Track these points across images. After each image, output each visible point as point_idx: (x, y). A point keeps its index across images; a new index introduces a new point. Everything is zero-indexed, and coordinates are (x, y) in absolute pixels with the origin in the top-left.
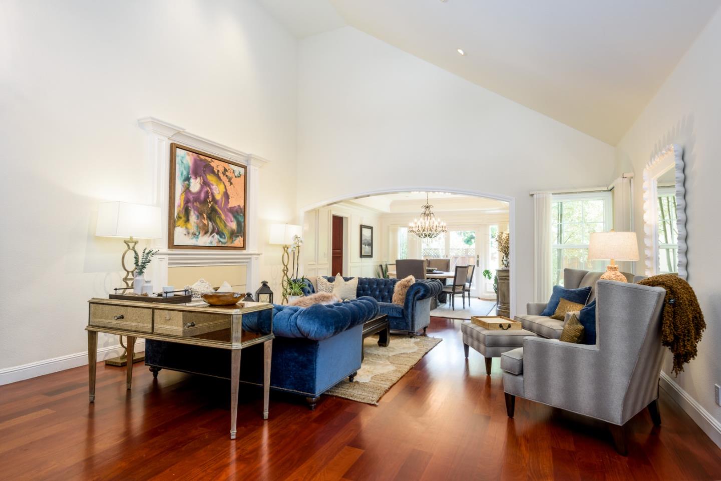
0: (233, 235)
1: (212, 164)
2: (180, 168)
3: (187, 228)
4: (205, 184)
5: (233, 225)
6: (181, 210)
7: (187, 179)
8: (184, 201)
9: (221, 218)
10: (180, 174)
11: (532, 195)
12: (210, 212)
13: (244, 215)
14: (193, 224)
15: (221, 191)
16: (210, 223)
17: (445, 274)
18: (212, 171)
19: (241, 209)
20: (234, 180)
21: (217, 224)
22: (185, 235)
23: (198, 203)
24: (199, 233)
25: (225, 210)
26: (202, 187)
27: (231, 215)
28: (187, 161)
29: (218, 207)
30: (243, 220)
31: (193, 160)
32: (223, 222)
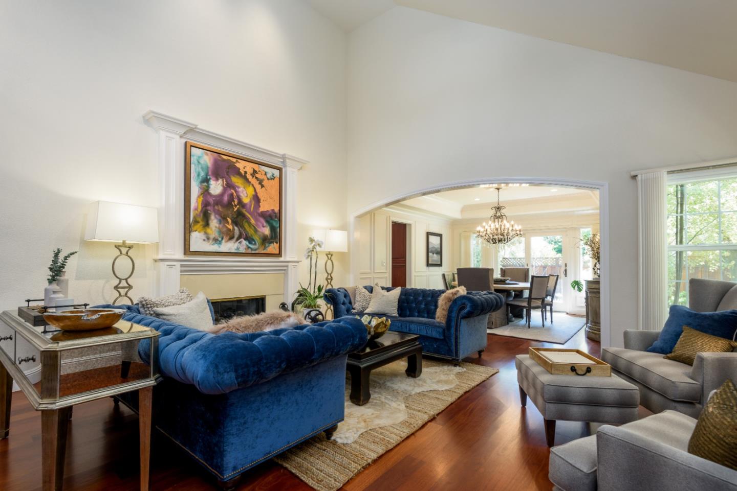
0: (265, 240)
1: (237, 165)
2: (196, 169)
3: (206, 233)
4: (229, 186)
5: (267, 231)
6: (198, 213)
7: (206, 180)
8: (202, 204)
9: (250, 223)
10: (196, 175)
11: (635, 177)
12: (235, 216)
13: (280, 220)
14: (214, 229)
15: (249, 194)
16: (236, 228)
17: (521, 285)
18: (237, 172)
19: (275, 213)
20: (265, 183)
21: (245, 230)
22: (204, 240)
23: (220, 207)
24: (222, 239)
25: (255, 214)
26: (225, 190)
27: (262, 220)
28: (205, 161)
29: (246, 211)
30: (278, 225)
31: (212, 160)
32: (253, 227)
